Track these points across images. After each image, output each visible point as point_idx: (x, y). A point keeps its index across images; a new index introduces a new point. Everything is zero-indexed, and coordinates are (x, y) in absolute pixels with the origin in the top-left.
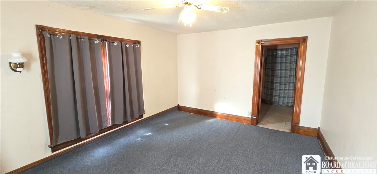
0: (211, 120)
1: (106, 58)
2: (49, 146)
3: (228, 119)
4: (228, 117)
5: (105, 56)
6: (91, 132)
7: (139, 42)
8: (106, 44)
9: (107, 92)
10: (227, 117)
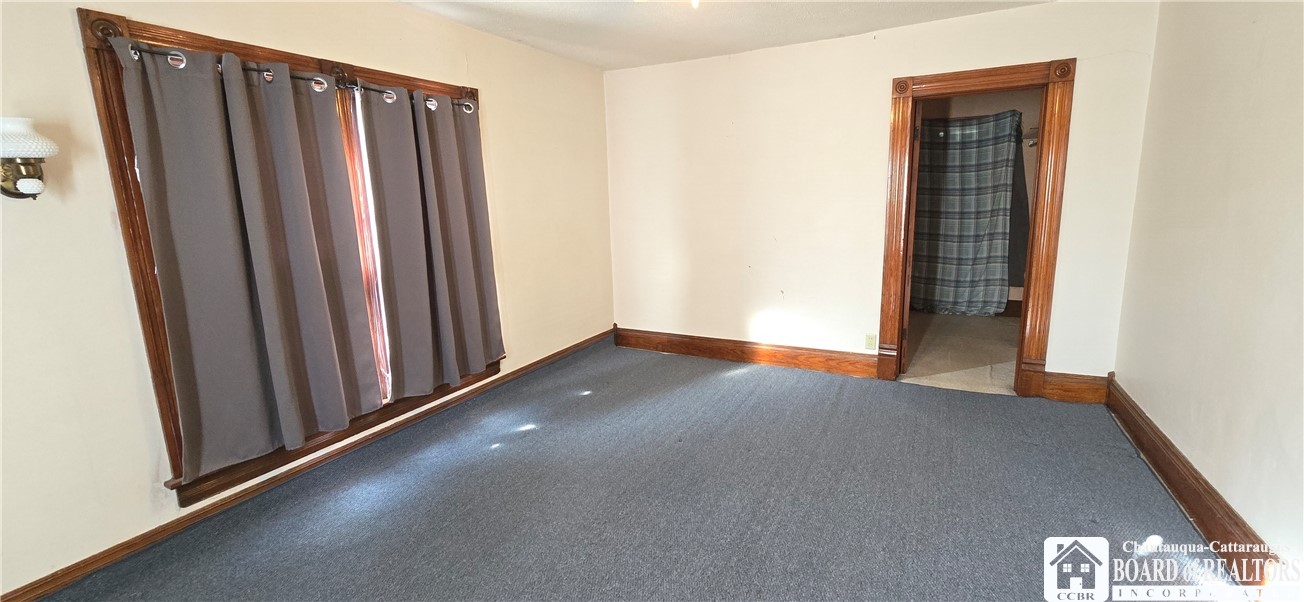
0: (739, 372)
1: (356, 149)
2: (166, 484)
3: (797, 365)
4: (795, 357)
5: (355, 144)
6: (321, 429)
7: (473, 94)
8: (354, 99)
9: (367, 278)
10: (793, 358)
